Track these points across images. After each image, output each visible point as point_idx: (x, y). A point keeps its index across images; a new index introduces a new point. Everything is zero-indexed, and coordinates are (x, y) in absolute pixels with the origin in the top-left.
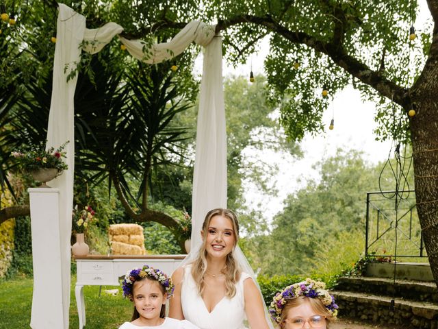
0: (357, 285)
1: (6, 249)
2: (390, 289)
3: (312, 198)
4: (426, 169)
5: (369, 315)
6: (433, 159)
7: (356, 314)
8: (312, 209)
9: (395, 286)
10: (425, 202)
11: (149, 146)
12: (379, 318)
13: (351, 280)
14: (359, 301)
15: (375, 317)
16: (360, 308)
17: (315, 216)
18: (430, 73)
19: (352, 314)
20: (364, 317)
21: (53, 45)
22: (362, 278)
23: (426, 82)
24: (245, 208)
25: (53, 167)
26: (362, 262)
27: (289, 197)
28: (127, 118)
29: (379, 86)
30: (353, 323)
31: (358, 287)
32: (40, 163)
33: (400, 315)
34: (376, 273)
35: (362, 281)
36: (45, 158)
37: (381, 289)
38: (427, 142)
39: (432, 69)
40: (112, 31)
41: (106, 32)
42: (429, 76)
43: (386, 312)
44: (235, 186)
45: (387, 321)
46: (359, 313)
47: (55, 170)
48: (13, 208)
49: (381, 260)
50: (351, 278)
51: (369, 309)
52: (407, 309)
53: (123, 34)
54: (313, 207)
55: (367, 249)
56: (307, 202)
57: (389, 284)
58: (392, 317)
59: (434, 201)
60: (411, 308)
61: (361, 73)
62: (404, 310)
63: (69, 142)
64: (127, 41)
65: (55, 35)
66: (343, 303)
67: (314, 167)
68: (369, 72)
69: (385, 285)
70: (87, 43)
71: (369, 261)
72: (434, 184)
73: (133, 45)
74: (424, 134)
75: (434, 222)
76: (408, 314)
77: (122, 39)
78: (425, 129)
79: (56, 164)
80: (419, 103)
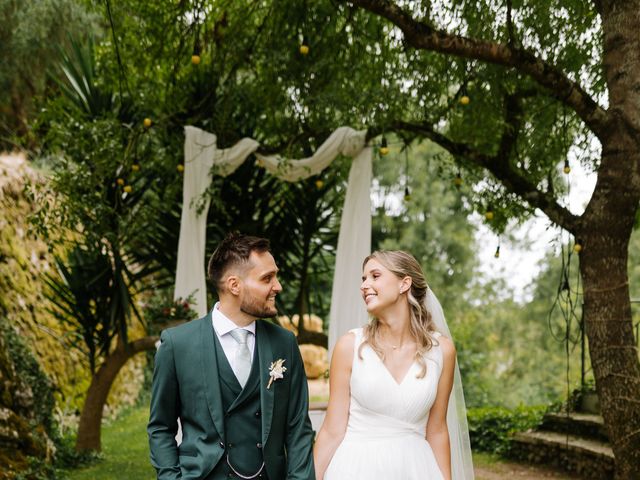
0: (565, 424)
1: (136, 367)
4: (595, 311)
5: (574, 465)
6: (603, 300)
12: (583, 469)
13: (558, 418)
14: (562, 447)
15: (579, 468)
16: (563, 455)
18: (597, 203)
19: (555, 463)
21: (181, 173)
22: (571, 416)
25: (182, 318)
26: (576, 392)
27: (547, 255)
30: (553, 475)
31: (567, 427)
32: (168, 316)
33: (603, 467)
35: (571, 420)
36: (173, 310)
38: (595, 281)
40: (247, 149)
41: (239, 151)
42: (595, 207)
43: (590, 462)
45: (590, 474)
48: (142, 341)
50: (560, 415)
53: (259, 150)
55: (583, 374)
58: (595, 470)
59: (605, 349)
61: (528, 196)
62: (607, 462)
63: (197, 290)
65: (182, 163)
66: (545, 449)
68: (537, 194)
70: (218, 167)
71: (584, 392)
72: (604, 328)
73: (272, 162)
74: (592, 271)
75: (605, 372)
76: (610, 468)
77: (259, 156)
78: (593, 267)
79: (185, 314)
80: (586, 237)
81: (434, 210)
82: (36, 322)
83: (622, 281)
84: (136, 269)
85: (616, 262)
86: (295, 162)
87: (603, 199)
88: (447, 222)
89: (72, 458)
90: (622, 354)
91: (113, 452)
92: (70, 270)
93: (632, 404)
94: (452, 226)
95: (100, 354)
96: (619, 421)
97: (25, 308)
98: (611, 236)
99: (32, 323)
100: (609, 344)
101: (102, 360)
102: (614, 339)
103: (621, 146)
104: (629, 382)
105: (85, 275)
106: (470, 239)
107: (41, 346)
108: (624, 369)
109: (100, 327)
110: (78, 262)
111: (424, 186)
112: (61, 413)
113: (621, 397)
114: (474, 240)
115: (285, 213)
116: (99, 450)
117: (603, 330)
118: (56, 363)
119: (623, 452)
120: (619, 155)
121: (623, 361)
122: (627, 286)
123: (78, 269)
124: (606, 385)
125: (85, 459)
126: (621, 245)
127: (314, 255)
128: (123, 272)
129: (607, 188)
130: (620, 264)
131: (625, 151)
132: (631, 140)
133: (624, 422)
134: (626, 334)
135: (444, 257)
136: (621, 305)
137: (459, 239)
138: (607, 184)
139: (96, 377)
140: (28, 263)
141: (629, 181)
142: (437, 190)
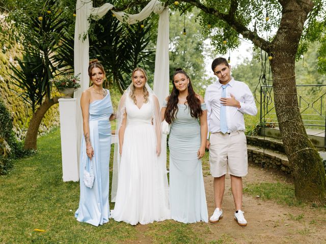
0: (254, 141)
2: (272, 145)
3: (245, 69)
4: (279, 89)
5: (259, 161)
6: (283, 84)
7: (252, 159)
8: (246, 76)
9: (275, 144)
10: (279, 108)
11: (136, 59)
14: (254, 152)
16: (254, 156)
17: (248, 80)
18: (280, 36)
20: (256, 161)
22: (257, 137)
23: (278, 41)
24: (206, 75)
25: (72, 87)
26: (258, 126)
28: (123, 44)
29: (254, 40)
31: (254, 143)
32: (64, 86)
33: (275, 163)
34: (266, 134)
35: (257, 139)
36: (67, 83)
37: (267, 145)
38: (279, 74)
39: (281, 34)
40: (107, 8)
41: (103, 9)
42: (280, 38)
43: (268, 160)
44: (199, 63)
45: (268, 166)
46: (254, 159)
47: (73, 89)
49: (269, 126)
50: (251, 136)
51: (259, 157)
52: (279, 160)
53: (113, 9)
54: (247, 74)
55: (261, 118)
56: (242, 72)
57: (272, 142)
58: (271, 164)
60: (281, 160)
61: (244, 33)
62: (277, 161)
64: (116, 13)
65: (75, 13)
67: (247, 51)
68: (248, 32)
69: (269, 143)
70: (93, 16)
71: (262, 126)
72: (284, 97)
73: (119, 15)
74: (277, 70)
75: (284, 119)
76: (279, 163)
77: (113, 12)
78: (278, 67)
79: (74, 85)
80: (275, 53)
81: (188, 49)
82: (9, 88)
83: (293, 75)
84: (55, 64)
85: (290, 65)
86: (131, 16)
87: (283, 34)
88: (193, 54)
89: (21, 152)
90: (293, 111)
91: (43, 149)
92: (24, 64)
93: (299, 136)
94: (195, 56)
95: (37, 104)
96: (292, 144)
97: (3, 81)
98: (288, 52)
99: (7, 88)
100: (286, 105)
101: (38, 106)
102: (289, 103)
103: (293, 8)
104: (297, 125)
105: (31, 66)
106: (202, 62)
107: (10, 99)
108: (294, 118)
109: (37, 91)
110: (28, 60)
111: (184, 40)
112: (20, 130)
113: (293, 132)
114: (204, 62)
115: (126, 43)
116: (35, 148)
117: (283, 99)
118: (18, 107)
119: (295, 160)
120: (292, 13)
121: (293, 114)
122: (294, 77)
123: (28, 64)
124: (285, 126)
125: (28, 153)
126: (292, 56)
127: (139, 61)
128: (50, 66)
129: (286, 29)
130: (291, 66)
131: (295, 11)
132: (297, 6)
133: (295, 145)
134: (295, 101)
135: (191, 68)
136: (292, 87)
137: (198, 61)
138: (286, 27)
139: (35, 114)
140: (7, 61)
141: (297, 25)
142: (190, 42)
